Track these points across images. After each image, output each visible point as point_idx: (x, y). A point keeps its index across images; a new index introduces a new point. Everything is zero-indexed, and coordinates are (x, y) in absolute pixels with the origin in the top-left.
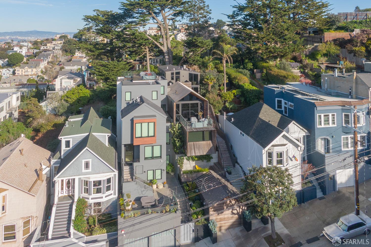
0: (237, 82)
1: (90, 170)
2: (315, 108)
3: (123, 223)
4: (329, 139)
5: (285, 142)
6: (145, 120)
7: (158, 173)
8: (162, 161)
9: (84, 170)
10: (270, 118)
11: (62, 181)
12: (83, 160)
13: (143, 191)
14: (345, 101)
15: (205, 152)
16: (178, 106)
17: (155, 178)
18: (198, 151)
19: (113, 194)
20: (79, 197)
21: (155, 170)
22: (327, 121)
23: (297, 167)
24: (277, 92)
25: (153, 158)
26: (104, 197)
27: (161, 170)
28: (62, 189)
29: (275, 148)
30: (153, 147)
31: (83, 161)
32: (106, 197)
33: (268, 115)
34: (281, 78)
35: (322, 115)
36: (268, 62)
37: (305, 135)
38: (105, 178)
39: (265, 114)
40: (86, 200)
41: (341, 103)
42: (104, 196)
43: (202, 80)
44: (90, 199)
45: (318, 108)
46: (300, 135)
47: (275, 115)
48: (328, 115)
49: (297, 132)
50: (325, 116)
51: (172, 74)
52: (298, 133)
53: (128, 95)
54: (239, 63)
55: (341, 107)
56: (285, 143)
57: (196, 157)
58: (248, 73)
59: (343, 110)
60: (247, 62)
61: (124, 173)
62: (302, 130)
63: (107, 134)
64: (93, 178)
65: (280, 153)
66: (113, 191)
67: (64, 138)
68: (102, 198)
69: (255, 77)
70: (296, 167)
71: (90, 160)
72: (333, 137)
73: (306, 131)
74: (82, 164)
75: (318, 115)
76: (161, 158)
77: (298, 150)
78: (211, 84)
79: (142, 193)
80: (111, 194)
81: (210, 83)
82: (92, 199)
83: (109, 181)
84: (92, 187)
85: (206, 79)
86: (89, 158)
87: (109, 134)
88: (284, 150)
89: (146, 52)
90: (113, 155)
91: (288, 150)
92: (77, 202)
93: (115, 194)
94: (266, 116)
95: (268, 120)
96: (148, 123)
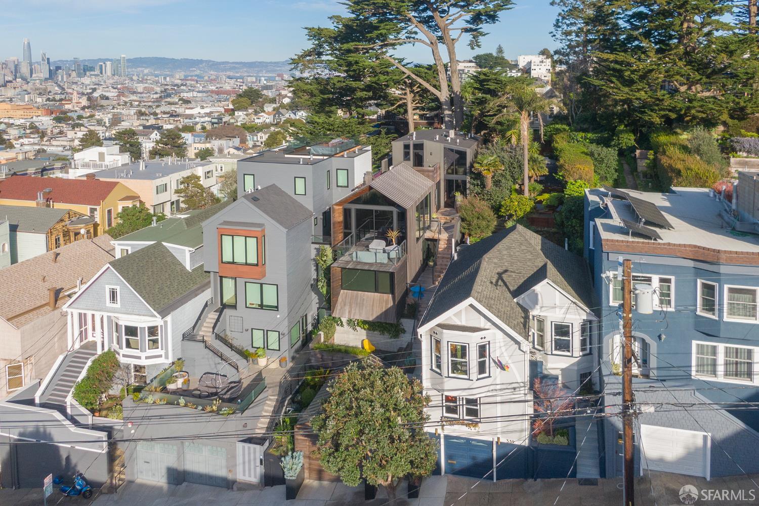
0: (562, 176)
1: (118, 305)
2: (604, 256)
3: (132, 409)
4: (648, 340)
5: (483, 323)
6: (241, 232)
7: (273, 337)
8: (278, 316)
9: (108, 304)
10: (512, 263)
11: (93, 315)
12: (106, 286)
13: (219, 364)
16: (347, 213)
17: (266, 346)
18: (357, 311)
19: (163, 356)
20: (109, 349)
21: (267, 331)
24: (593, 208)
25: (262, 306)
26: (143, 358)
27: (279, 332)
28: (94, 329)
30: (261, 285)
31: (108, 288)
32: (147, 358)
33: (511, 256)
34: (670, 174)
36: (676, 133)
37: (585, 318)
38: (146, 325)
39: (505, 252)
40: (117, 356)
41: (691, 251)
42: (143, 355)
44: (121, 355)
45: (612, 257)
46: (568, 316)
47: (530, 260)
48: (648, 279)
49: (561, 308)
51: (407, 147)
52: (563, 310)
53: (249, 180)
54: (608, 133)
55: (690, 263)
56: (482, 326)
57: (365, 322)
60: (622, 131)
61: (205, 324)
62: (574, 303)
63: (187, 249)
64: (126, 320)
65: (462, 346)
66: (164, 351)
67: (119, 245)
68: (139, 358)
69: (636, 169)
71: (118, 288)
72: (660, 337)
73: (588, 310)
74: (105, 292)
75: (609, 273)
76: (278, 310)
77: (520, 349)
79: (216, 367)
80: (160, 356)
81: (484, 173)
82: (124, 356)
83: (153, 331)
85: (479, 163)
86: (117, 284)
87: (191, 249)
88: (473, 341)
89: (405, 101)
90: (189, 287)
91: (489, 344)
92: (100, 355)
93: (167, 357)
94: (503, 259)
95: (504, 268)
96: (246, 237)
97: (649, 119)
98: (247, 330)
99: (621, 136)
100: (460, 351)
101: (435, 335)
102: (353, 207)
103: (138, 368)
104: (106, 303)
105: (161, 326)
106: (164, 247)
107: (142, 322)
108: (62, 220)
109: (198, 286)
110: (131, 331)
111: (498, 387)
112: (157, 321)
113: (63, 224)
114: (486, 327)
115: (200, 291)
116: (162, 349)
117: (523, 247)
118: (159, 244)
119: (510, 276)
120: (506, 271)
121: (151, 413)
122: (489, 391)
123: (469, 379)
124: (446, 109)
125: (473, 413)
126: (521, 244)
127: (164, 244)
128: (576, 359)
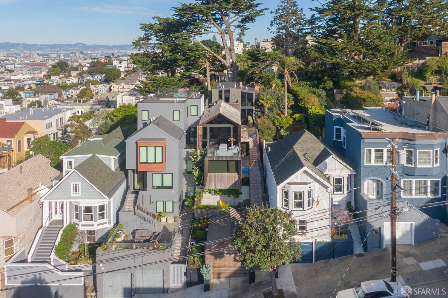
0: (303, 104)
1: (79, 194)
2: (362, 140)
3: (102, 255)
4: (382, 181)
5: (309, 180)
6: (151, 144)
7: (169, 205)
8: (173, 192)
9: (72, 194)
10: (308, 149)
12: (71, 183)
13: (143, 223)
14: (407, 133)
15: (228, 185)
16: (205, 130)
17: (165, 210)
18: (219, 184)
19: (107, 223)
20: (70, 223)
21: (166, 201)
22: (379, 158)
23: (325, 213)
24: (335, 119)
25: (163, 187)
26: (96, 225)
27: (173, 201)
29: (291, 186)
30: (163, 174)
31: (72, 184)
32: (98, 225)
33: (307, 145)
34: (359, 101)
35: (373, 150)
36: (353, 81)
37: (350, 173)
38: (97, 205)
39: (303, 144)
40: (77, 226)
41: (402, 135)
42: (96, 224)
43: (257, 100)
44: (80, 225)
45: (366, 141)
46: (341, 173)
47: (316, 147)
48: (382, 150)
49: (338, 169)
50: (376, 151)
51: (220, 92)
52: (339, 171)
53: (145, 114)
54: (317, 82)
55: (402, 141)
56: (308, 182)
57: (220, 190)
58: (324, 94)
60: (326, 80)
61: (128, 202)
62: (346, 166)
63: (112, 157)
64: (84, 204)
65: (299, 193)
66: (108, 219)
67: (66, 158)
68: (93, 225)
69: (335, 99)
70: (324, 213)
71: (80, 184)
72: (387, 179)
74: (70, 187)
75: (365, 149)
76: (173, 189)
78: (267, 106)
79: (141, 225)
80: (106, 223)
81: (265, 104)
82: (82, 225)
83: (102, 208)
85: (261, 99)
86: (79, 182)
87: (115, 157)
89: (205, 66)
90: (116, 180)
91: (312, 191)
92: (66, 227)
93: (110, 223)
94: (303, 147)
95: (305, 152)
96: (155, 147)
97: (343, 73)
98: (153, 202)
99: (326, 82)
100: (299, 196)
101: (285, 189)
102: (208, 126)
103: (91, 232)
105: (107, 205)
106: (97, 157)
107: (95, 203)
110: (88, 210)
111: (316, 213)
112: (105, 201)
114: (310, 182)
116: (107, 219)
118: (94, 157)
119: (308, 156)
120: (306, 154)
122: (312, 216)
123: (304, 210)
124: (229, 71)
125: (302, 228)
127: (97, 155)
128: (345, 195)
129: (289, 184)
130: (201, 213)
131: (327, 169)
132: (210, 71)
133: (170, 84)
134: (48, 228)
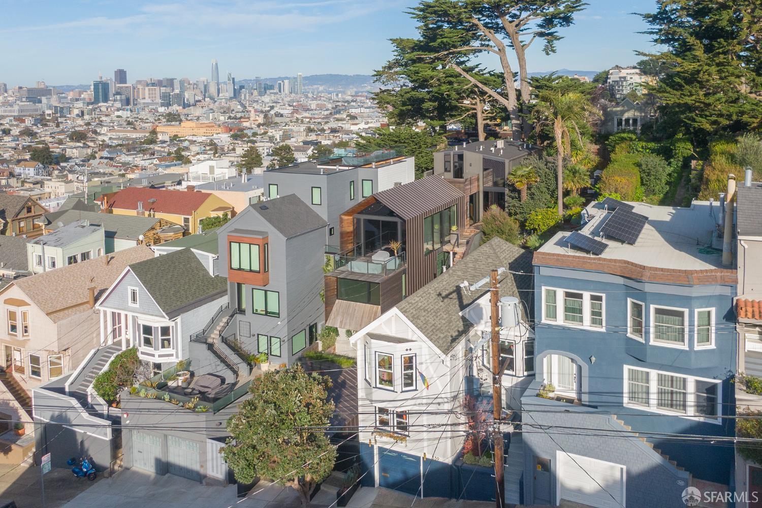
1: (137, 306)
2: (536, 268)
3: (127, 400)
4: (580, 361)
7: (275, 344)
8: (279, 323)
9: (130, 304)
11: (126, 316)
12: (129, 287)
14: (632, 264)
17: (269, 352)
18: (348, 321)
19: (175, 355)
20: (133, 346)
21: (271, 337)
22: (574, 311)
23: (442, 405)
25: (267, 313)
26: (157, 356)
27: (280, 339)
28: (127, 328)
30: (266, 291)
31: (129, 289)
32: (160, 356)
35: (560, 293)
38: (158, 325)
42: (158, 353)
44: (141, 352)
45: (544, 271)
46: (511, 333)
48: (580, 296)
50: (568, 295)
53: (273, 189)
55: (621, 281)
56: (409, 338)
59: (630, 291)
63: (210, 255)
64: (145, 320)
65: (388, 357)
66: (175, 350)
67: (158, 250)
68: (153, 355)
70: (439, 404)
71: (137, 290)
72: (590, 359)
74: (128, 292)
75: (543, 288)
76: (279, 317)
80: (172, 355)
82: (143, 353)
83: (165, 331)
84: (160, 338)
85: (512, 174)
86: (136, 286)
87: (214, 255)
88: (398, 352)
89: (475, 111)
90: (207, 291)
91: (416, 356)
93: (177, 357)
96: (250, 244)
97: (699, 126)
98: (254, 335)
99: (677, 145)
100: (387, 362)
101: (367, 345)
102: (363, 217)
103: (158, 366)
104: (128, 303)
105: (173, 327)
106: (192, 253)
107: (158, 321)
108: (153, 229)
109: (218, 291)
110: (148, 330)
111: (424, 401)
112: (165, 322)
113: (155, 232)
114: (413, 339)
115: (219, 295)
116: (173, 349)
117: (490, 260)
118: (187, 250)
121: (142, 406)
122: (415, 405)
123: (393, 391)
124: (513, 119)
126: (489, 257)
127: (193, 250)
128: (520, 379)
129: (372, 336)
130: (312, 366)
131: (482, 319)
132: (484, 120)
133: (407, 141)
134: (110, 348)
